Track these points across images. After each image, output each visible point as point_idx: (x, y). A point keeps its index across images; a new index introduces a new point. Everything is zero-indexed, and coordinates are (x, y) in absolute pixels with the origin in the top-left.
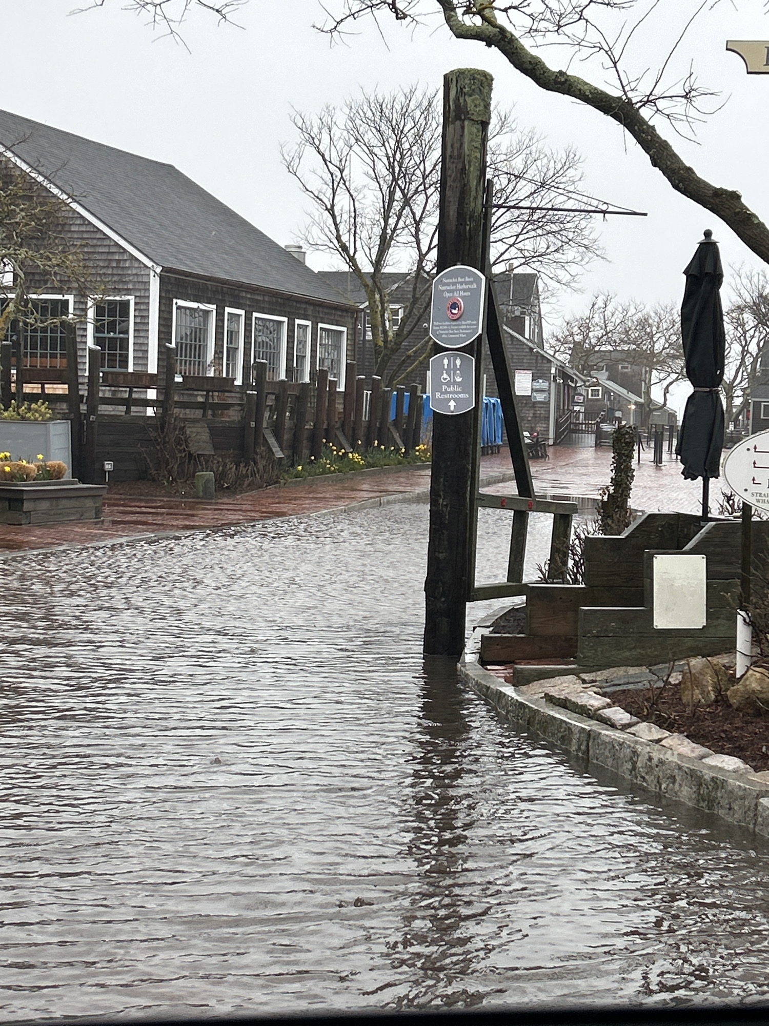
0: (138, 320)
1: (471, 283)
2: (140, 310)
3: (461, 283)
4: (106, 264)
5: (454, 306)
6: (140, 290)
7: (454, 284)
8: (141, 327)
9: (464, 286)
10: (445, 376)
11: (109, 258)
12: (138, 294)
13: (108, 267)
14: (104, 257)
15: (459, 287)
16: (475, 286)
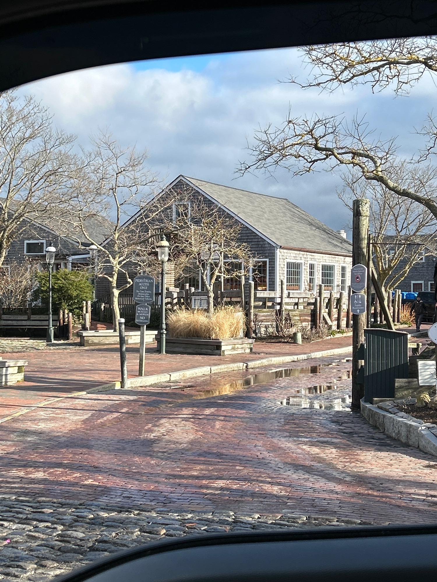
0: (271, 269)
1: (362, 270)
2: (271, 264)
3: (360, 270)
4: (257, 246)
5: (357, 278)
6: (271, 256)
7: (358, 270)
8: (271, 272)
9: (360, 271)
10: (356, 301)
11: (258, 243)
12: (270, 258)
13: (258, 247)
14: (256, 243)
15: (359, 271)
16: (363, 271)
